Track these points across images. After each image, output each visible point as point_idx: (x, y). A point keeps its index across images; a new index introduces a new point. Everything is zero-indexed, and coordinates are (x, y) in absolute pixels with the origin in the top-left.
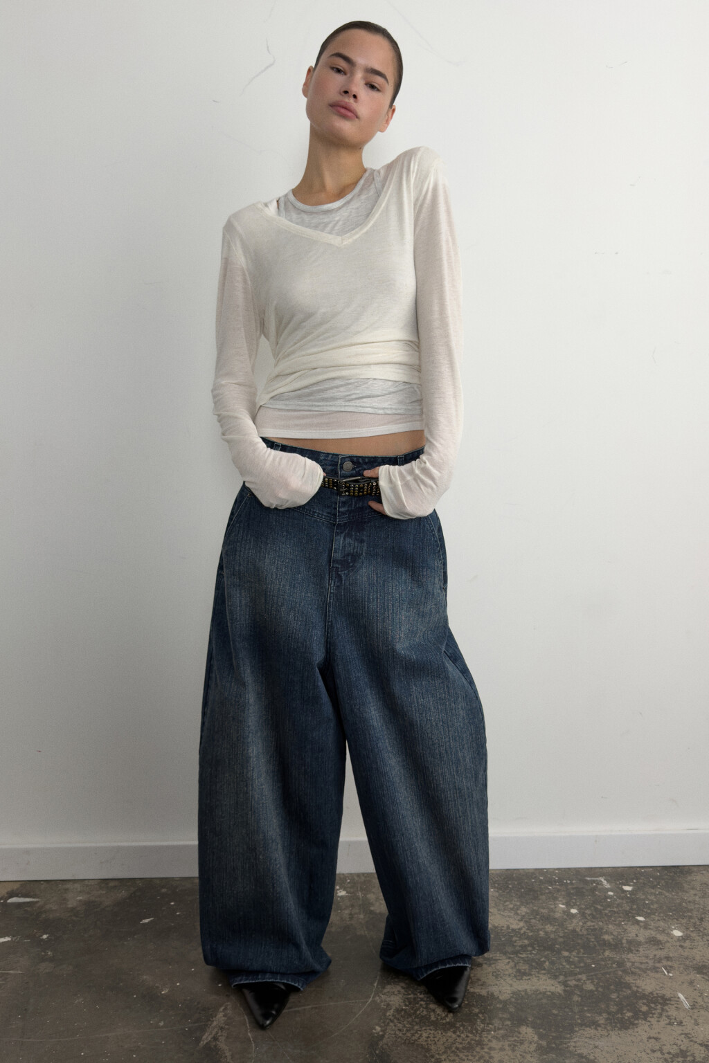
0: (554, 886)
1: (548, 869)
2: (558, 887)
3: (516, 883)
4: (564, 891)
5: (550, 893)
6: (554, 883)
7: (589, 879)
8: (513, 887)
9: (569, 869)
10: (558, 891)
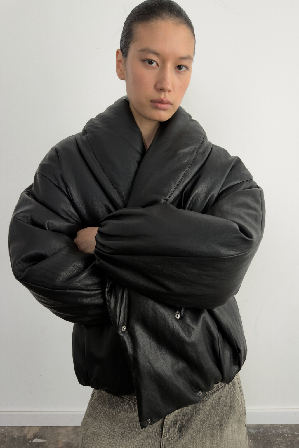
0: (280, 439)
1: (276, 425)
2: (282, 439)
3: (262, 436)
4: (284, 443)
5: (278, 444)
6: (279, 436)
7: (296, 433)
8: (261, 439)
9: (286, 425)
10: (282, 443)
